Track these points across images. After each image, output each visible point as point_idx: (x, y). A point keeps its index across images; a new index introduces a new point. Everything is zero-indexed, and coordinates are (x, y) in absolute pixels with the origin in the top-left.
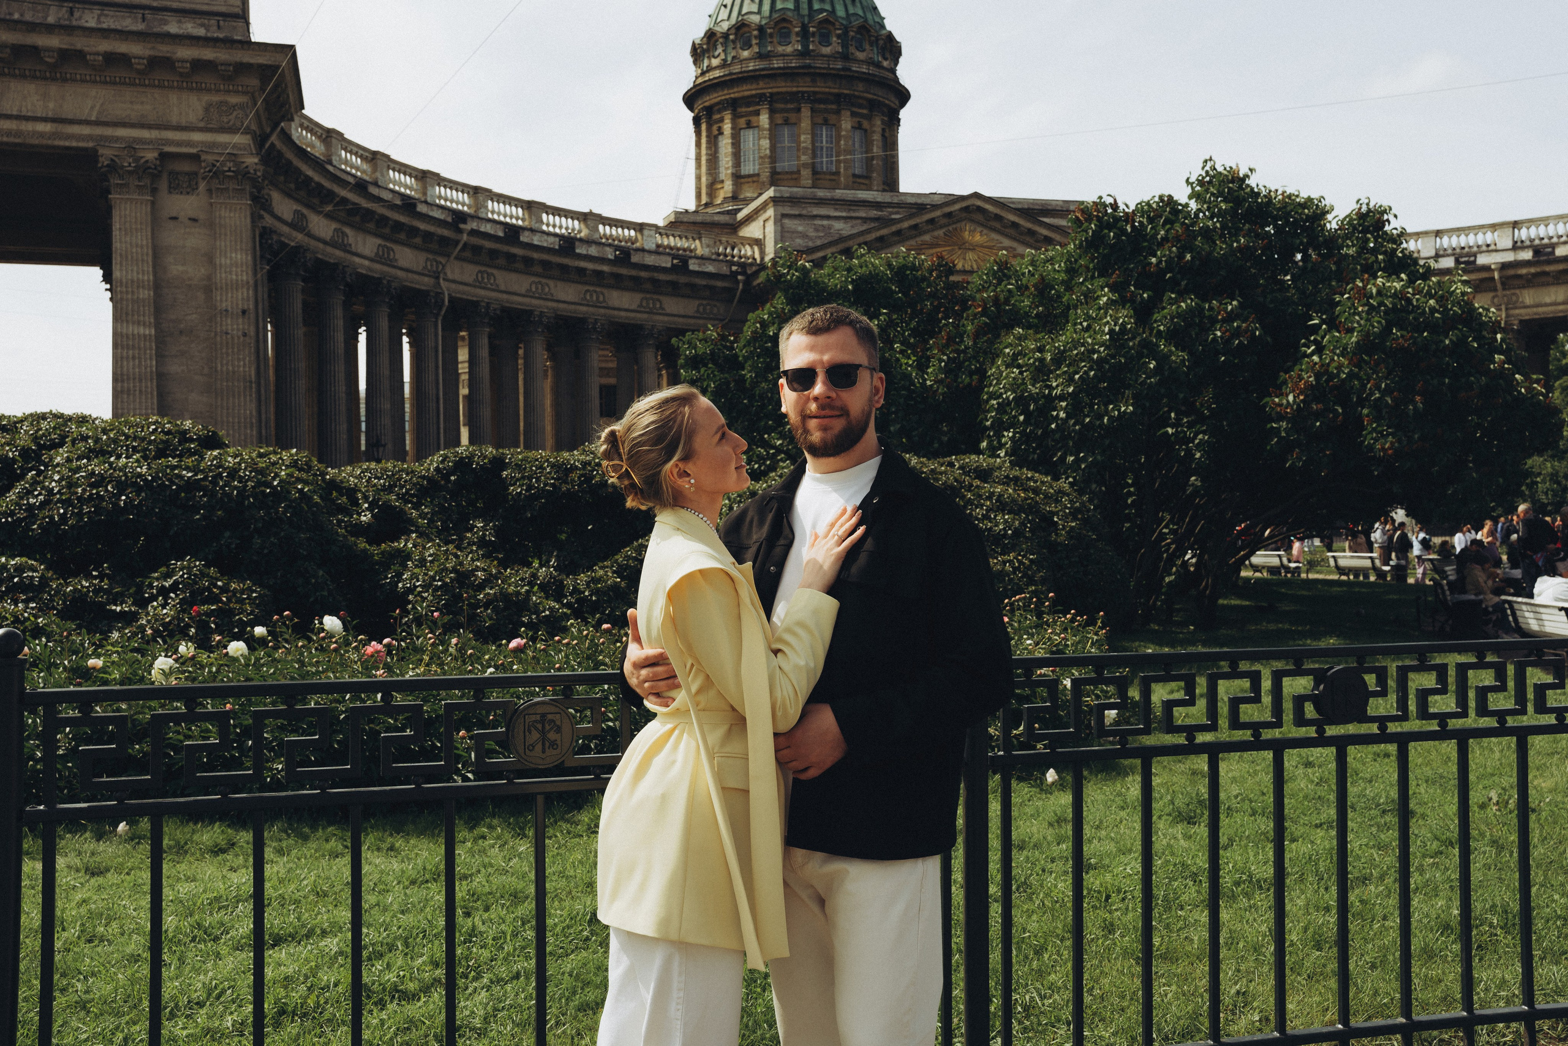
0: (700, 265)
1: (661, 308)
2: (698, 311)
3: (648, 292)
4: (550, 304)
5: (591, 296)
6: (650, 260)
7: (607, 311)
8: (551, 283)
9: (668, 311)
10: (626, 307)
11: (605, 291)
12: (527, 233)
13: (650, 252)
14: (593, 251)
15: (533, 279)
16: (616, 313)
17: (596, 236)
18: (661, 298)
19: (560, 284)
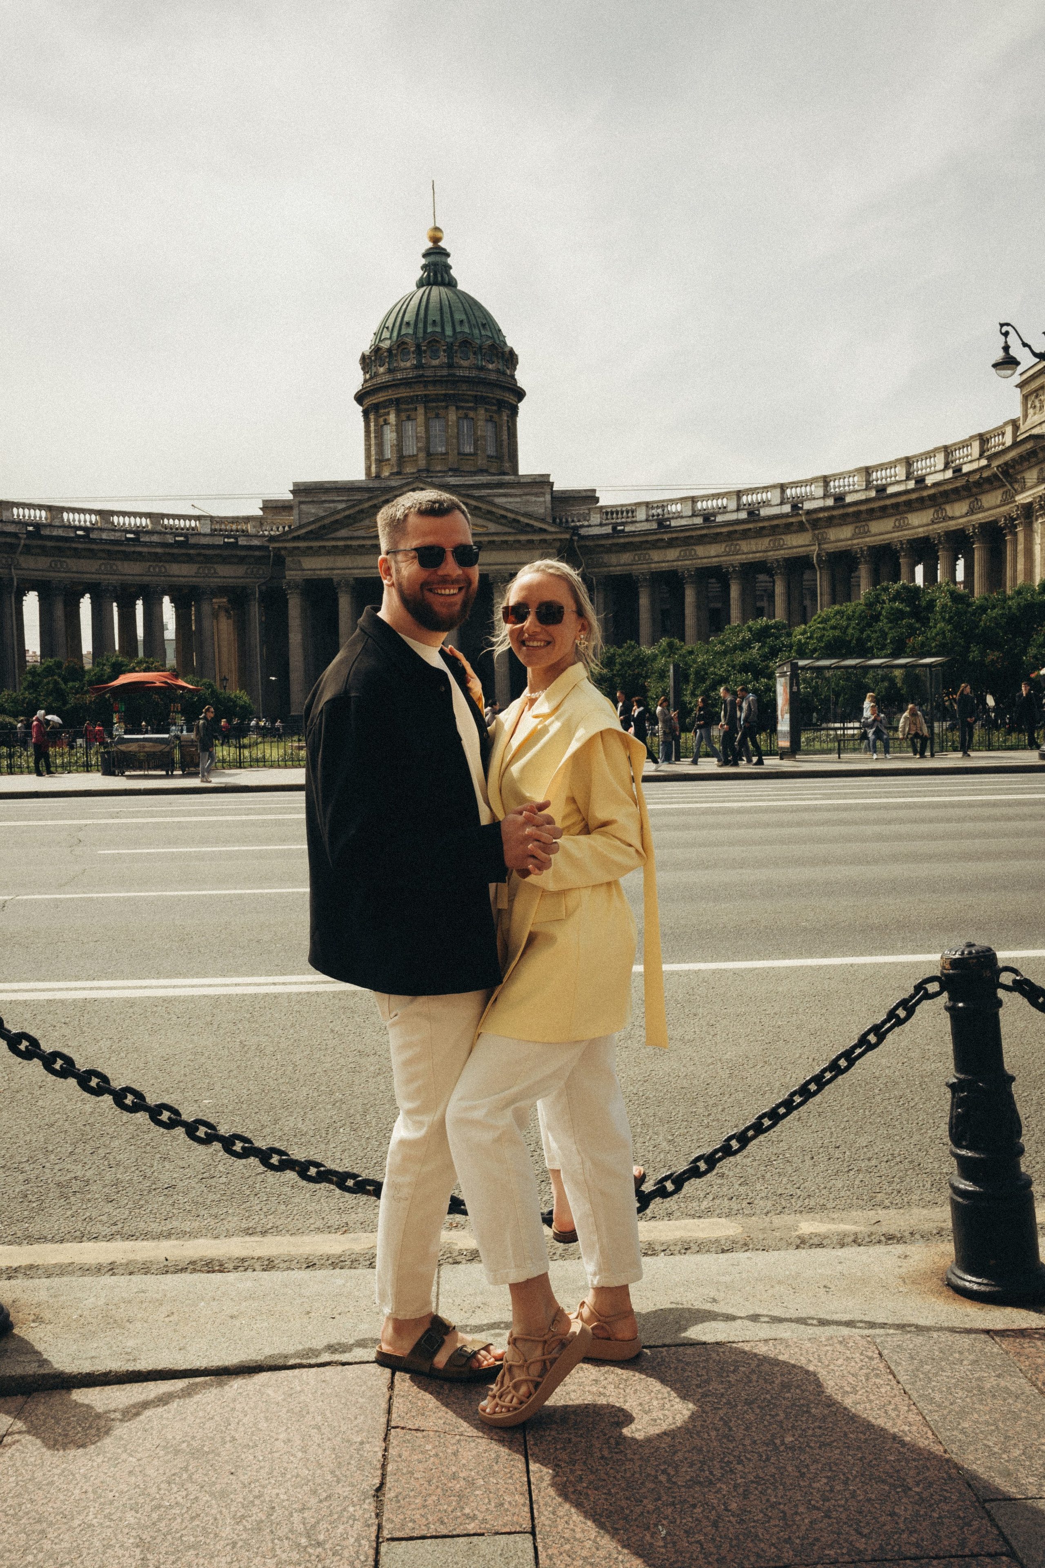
0: (247, 541)
1: (215, 572)
2: (246, 573)
3: (201, 563)
4: (115, 577)
5: (154, 569)
6: (204, 541)
7: (168, 578)
8: (119, 563)
9: (221, 574)
10: (185, 574)
11: (167, 566)
12: (96, 532)
13: (205, 535)
14: (155, 538)
15: (102, 561)
16: (175, 579)
17: (159, 528)
18: (216, 566)
19: (126, 564)
